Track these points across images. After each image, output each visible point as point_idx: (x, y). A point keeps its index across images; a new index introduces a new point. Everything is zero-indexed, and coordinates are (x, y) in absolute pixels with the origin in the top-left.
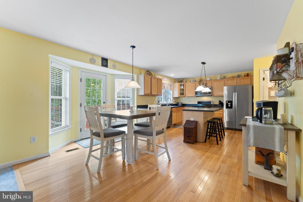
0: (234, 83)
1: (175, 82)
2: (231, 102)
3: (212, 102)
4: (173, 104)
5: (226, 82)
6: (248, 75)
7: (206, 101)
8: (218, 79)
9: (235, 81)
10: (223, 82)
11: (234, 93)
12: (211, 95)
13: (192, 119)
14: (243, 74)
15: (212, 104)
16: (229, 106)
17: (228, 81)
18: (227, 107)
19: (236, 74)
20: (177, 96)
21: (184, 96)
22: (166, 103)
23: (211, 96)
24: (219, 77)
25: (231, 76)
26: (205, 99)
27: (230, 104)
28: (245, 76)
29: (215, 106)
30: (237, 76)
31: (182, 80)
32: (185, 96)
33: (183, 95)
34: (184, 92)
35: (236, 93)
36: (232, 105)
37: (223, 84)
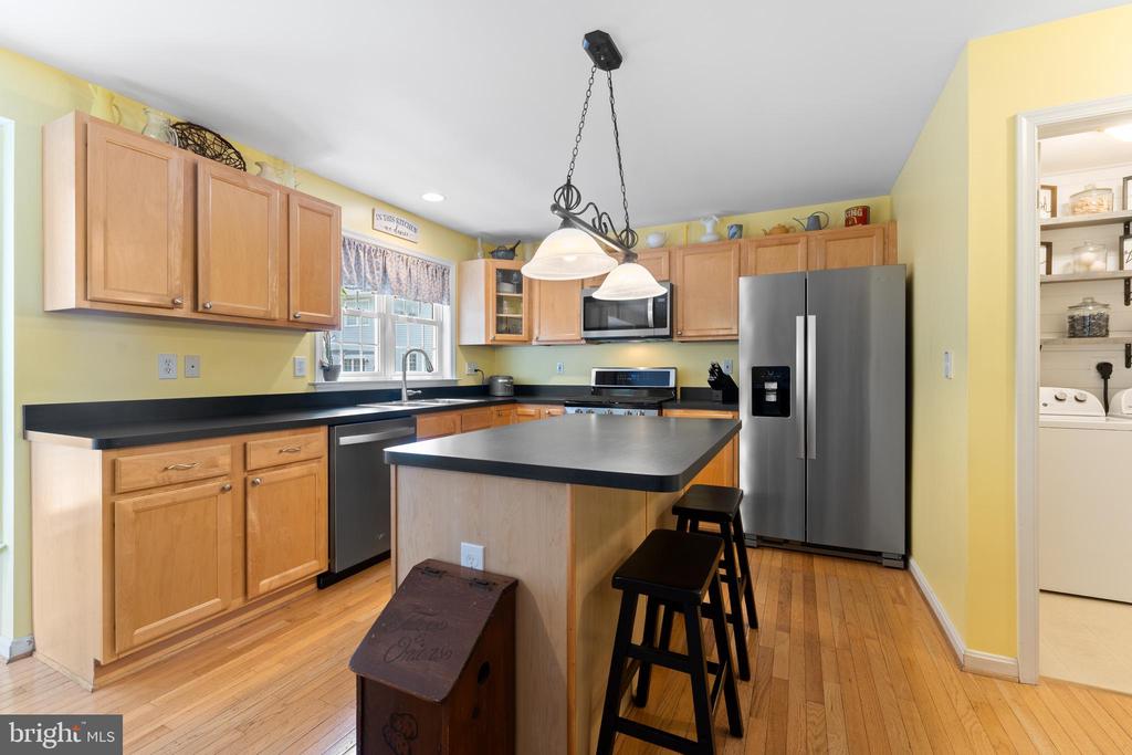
0: (795, 261)
1: (472, 257)
2: (783, 375)
3: (672, 373)
4: (461, 384)
5: (751, 257)
6: (864, 217)
7: (642, 369)
8: (705, 239)
9: (800, 250)
10: (733, 253)
11: (800, 320)
12: (666, 331)
13: (471, 557)
14: (836, 211)
15: (672, 384)
16: (772, 398)
17: (760, 249)
18: (759, 407)
19: (803, 213)
20: (480, 339)
21: (523, 336)
22: (401, 378)
23: (669, 338)
24: (709, 226)
25: (775, 225)
26: (639, 357)
27: (774, 386)
28: (849, 222)
29: (691, 397)
30: (805, 223)
31: (509, 247)
32: (530, 340)
33: (518, 332)
34: (523, 315)
35: (812, 319)
36: (784, 393)
37: (733, 268)
